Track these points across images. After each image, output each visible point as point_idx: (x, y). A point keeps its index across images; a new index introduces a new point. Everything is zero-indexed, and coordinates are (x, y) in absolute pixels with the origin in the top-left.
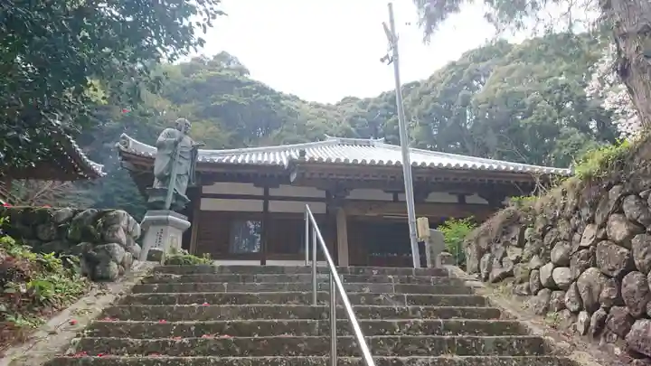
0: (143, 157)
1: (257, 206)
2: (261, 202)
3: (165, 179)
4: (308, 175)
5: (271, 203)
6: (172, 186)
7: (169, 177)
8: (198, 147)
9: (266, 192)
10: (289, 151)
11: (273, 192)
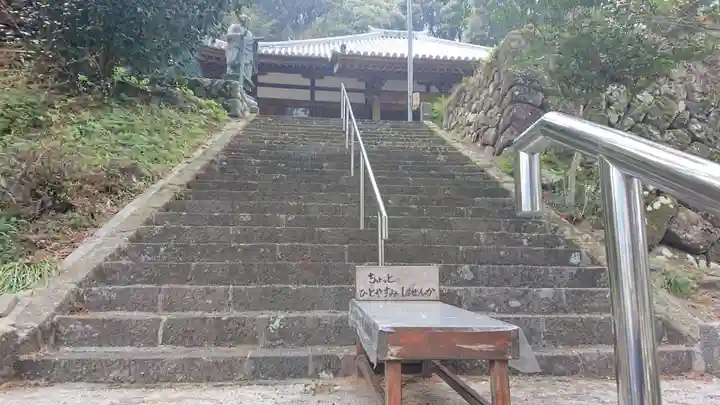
0: (217, 50)
1: (305, 95)
2: (308, 91)
3: (236, 67)
4: (348, 67)
5: (317, 93)
6: (242, 73)
7: (239, 65)
8: (259, 40)
9: (313, 82)
10: (333, 44)
11: (318, 83)
